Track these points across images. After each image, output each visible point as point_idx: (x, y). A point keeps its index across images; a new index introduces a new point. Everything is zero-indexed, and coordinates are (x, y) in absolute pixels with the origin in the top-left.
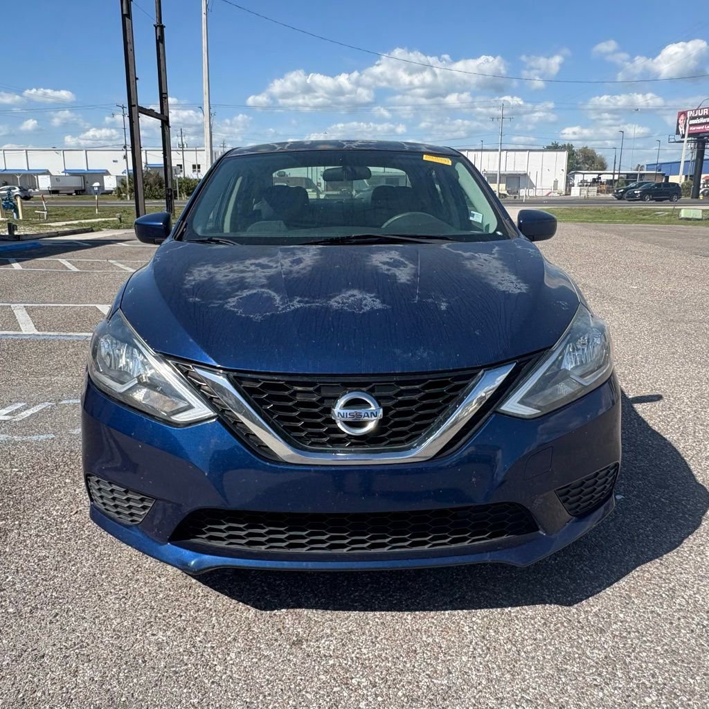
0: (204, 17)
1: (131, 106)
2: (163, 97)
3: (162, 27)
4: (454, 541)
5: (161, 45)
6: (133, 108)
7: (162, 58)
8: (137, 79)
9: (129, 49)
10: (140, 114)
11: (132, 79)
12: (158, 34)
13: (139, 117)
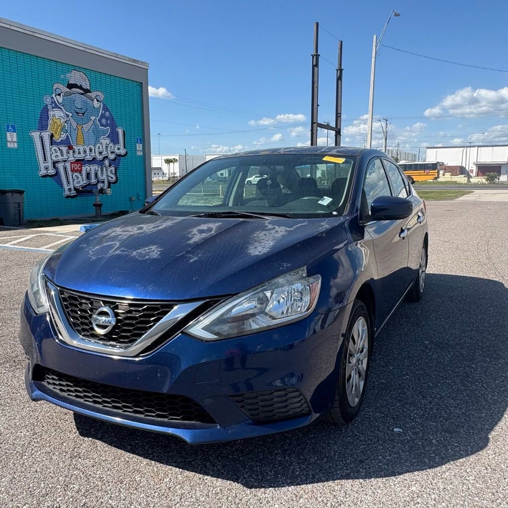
0: (373, 59)
1: (313, 123)
2: (338, 116)
3: (341, 70)
4: (159, 416)
5: (339, 82)
6: (314, 124)
7: (339, 90)
8: (318, 105)
9: (315, 86)
10: (318, 128)
11: (315, 105)
12: (338, 75)
13: (317, 130)
